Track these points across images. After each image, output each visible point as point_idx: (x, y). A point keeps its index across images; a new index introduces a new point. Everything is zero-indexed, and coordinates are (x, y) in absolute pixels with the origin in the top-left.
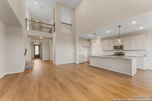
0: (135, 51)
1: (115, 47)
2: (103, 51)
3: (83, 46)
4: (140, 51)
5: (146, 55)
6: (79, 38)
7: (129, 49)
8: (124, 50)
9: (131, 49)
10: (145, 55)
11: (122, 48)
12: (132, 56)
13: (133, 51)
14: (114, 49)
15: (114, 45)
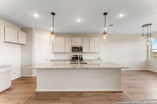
1: (73, 48)
4: (95, 54)
5: (100, 58)
8: (84, 52)
9: (90, 52)
10: (99, 58)
11: (82, 50)
12: (93, 60)
14: (73, 51)
15: (72, 45)
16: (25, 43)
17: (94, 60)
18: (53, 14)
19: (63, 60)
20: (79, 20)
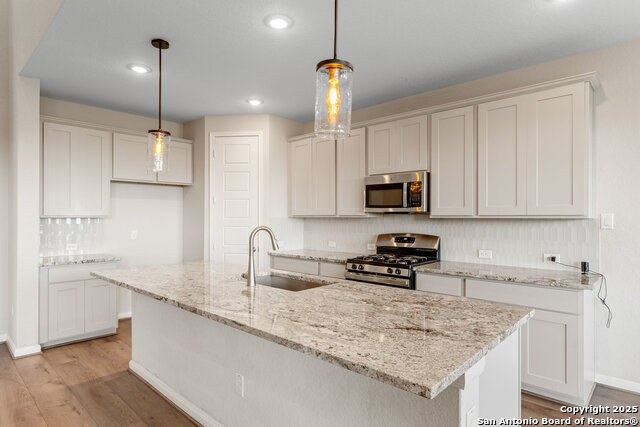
0: (511, 228)
1: (369, 188)
2: (301, 224)
3: (117, 177)
4: (546, 228)
5: (591, 268)
6: (45, 94)
7: (471, 213)
8: (434, 213)
9: (483, 212)
10: (584, 266)
11: (419, 204)
12: (487, 278)
13: (499, 228)
14: (368, 206)
15: (367, 173)
16: (187, 181)
17: (495, 279)
18: (160, 44)
19: (312, 259)
20: (279, 24)
